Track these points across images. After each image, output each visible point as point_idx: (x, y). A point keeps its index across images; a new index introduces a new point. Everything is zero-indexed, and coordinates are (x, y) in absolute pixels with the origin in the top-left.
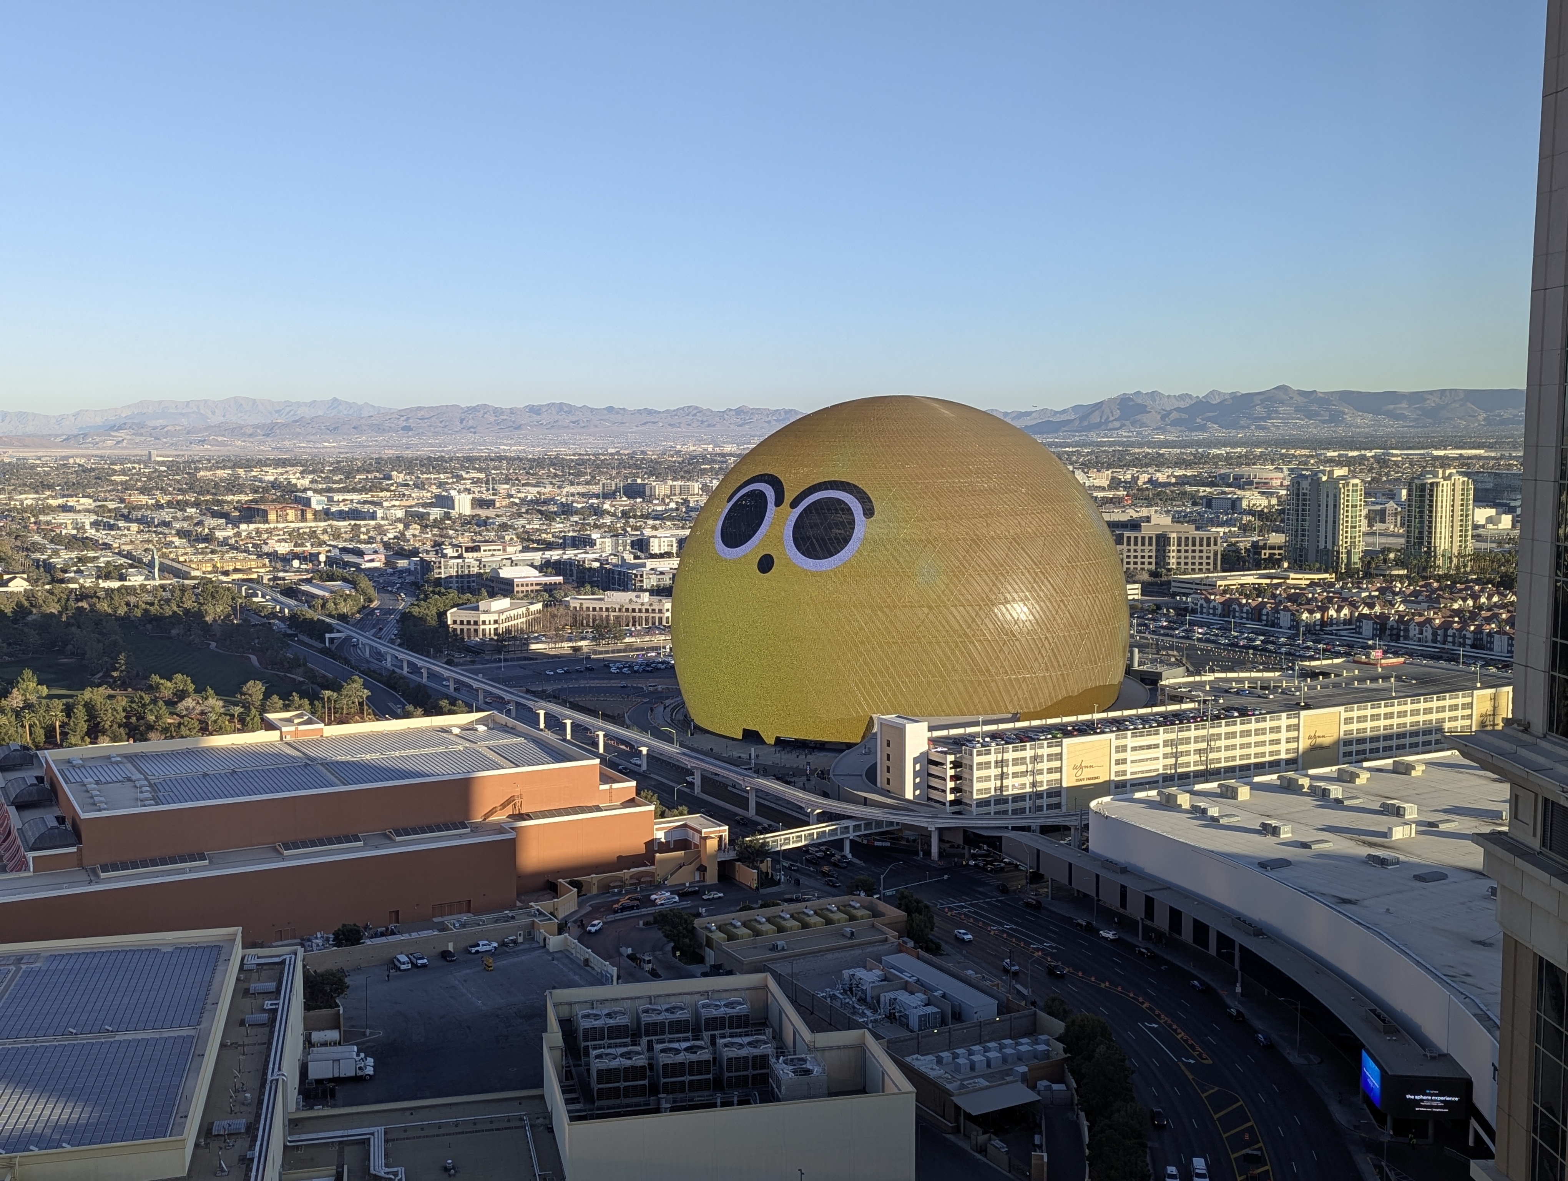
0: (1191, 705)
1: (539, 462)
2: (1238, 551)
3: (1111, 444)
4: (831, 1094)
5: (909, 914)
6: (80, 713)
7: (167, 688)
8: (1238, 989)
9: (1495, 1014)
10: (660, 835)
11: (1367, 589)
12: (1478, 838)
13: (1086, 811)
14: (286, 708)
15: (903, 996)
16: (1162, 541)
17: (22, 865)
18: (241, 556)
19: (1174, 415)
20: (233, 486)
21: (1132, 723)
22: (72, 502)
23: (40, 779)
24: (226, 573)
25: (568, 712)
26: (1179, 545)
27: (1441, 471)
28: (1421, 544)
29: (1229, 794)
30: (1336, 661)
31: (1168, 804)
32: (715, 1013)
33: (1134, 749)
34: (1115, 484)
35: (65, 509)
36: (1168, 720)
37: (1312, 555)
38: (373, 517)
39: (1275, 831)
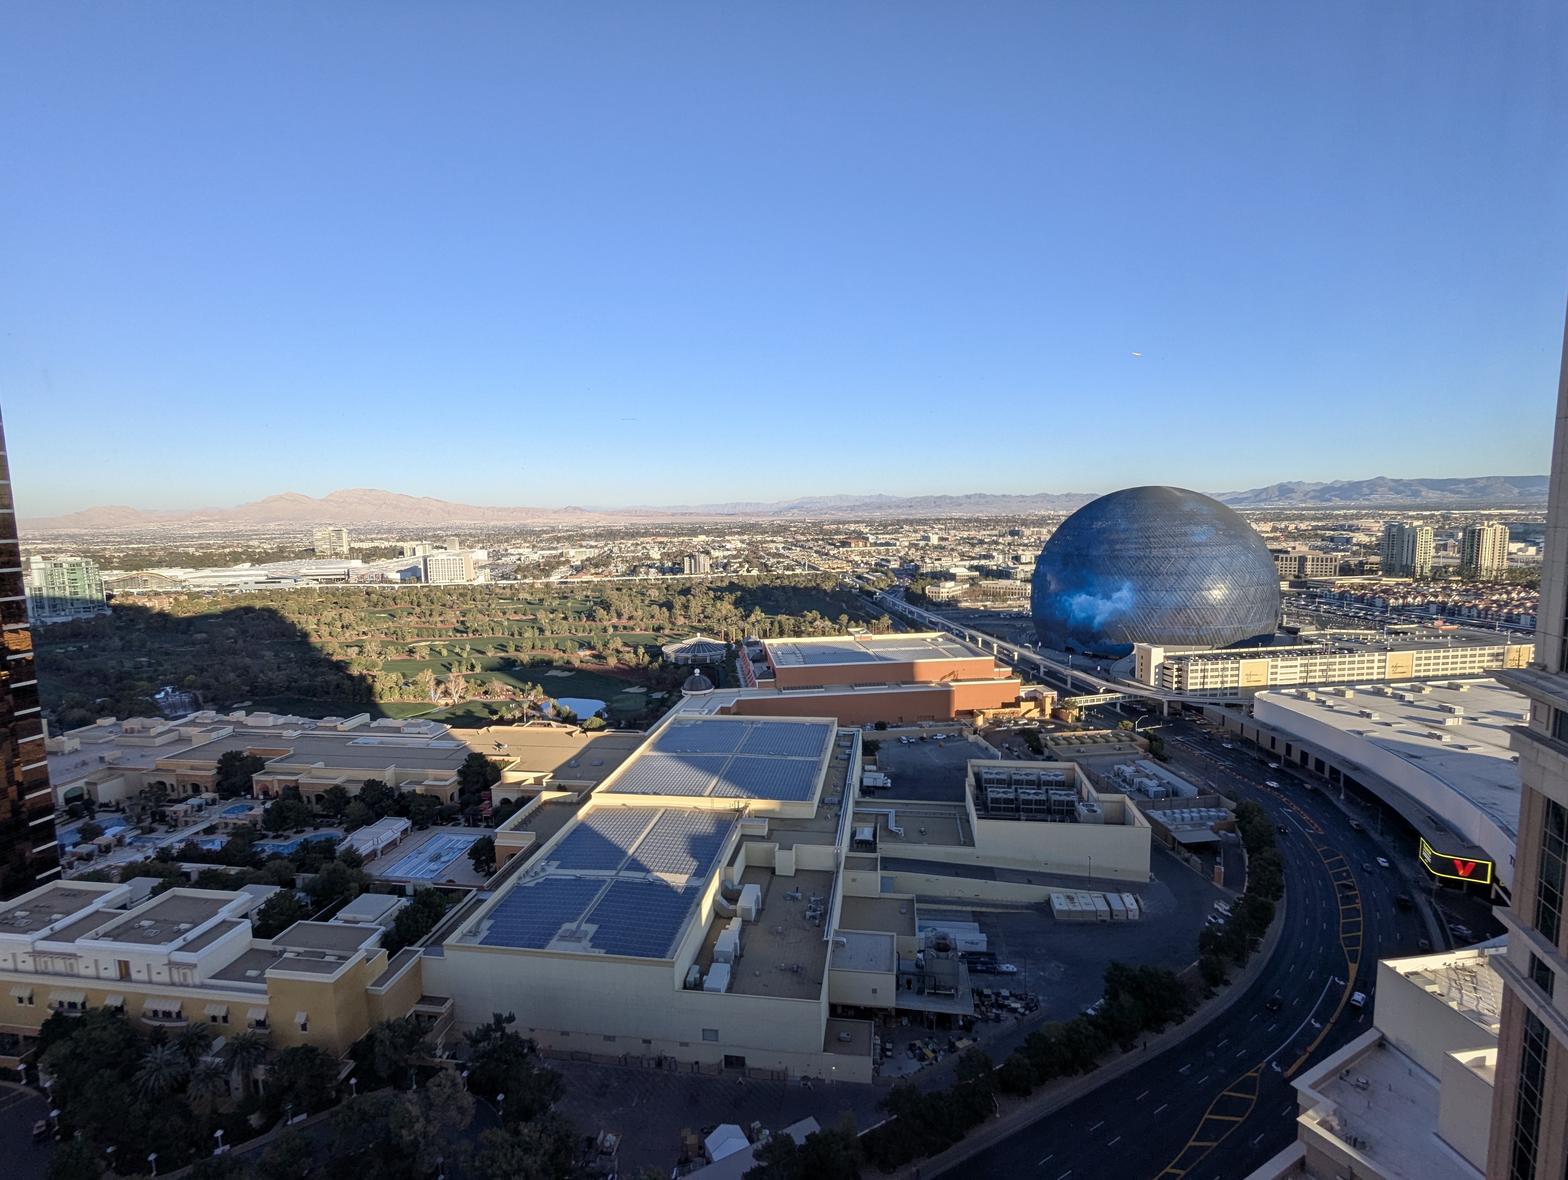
0: (1318, 646)
1: (969, 521)
2: (1349, 565)
3: (1272, 509)
4: (1106, 823)
5: (1151, 741)
6: (776, 625)
7: (810, 616)
8: (1342, 797)
9: (1514, 827)
10: (1023, 694)
11: (1433, 587)
12: (1506, 728)
13: (1253, 697)
14: (857, 627)
15: (1146, 781)
16: (1302, 560)
17: (754, 685)
18: (840, 562)
19: (1312, 494)
20: (838, 532)
21: (1282, 654)
22: (775, 538)
23: (761, 651)
24: (834, 569)
25: (980, 634)
26: (1313, 561)
27: (1486, 523)
28: (1471, 563)
29: (1342, 694)
30: (1411, 626)
31: (1302, 697)
32: (1047, 778)
33: (1282, 667)
34: (1275, 529)
35: (773, 541)
36: (1303, 653)
37: (1397, 568)
38: (895, 545)
39: (1369, 716)
